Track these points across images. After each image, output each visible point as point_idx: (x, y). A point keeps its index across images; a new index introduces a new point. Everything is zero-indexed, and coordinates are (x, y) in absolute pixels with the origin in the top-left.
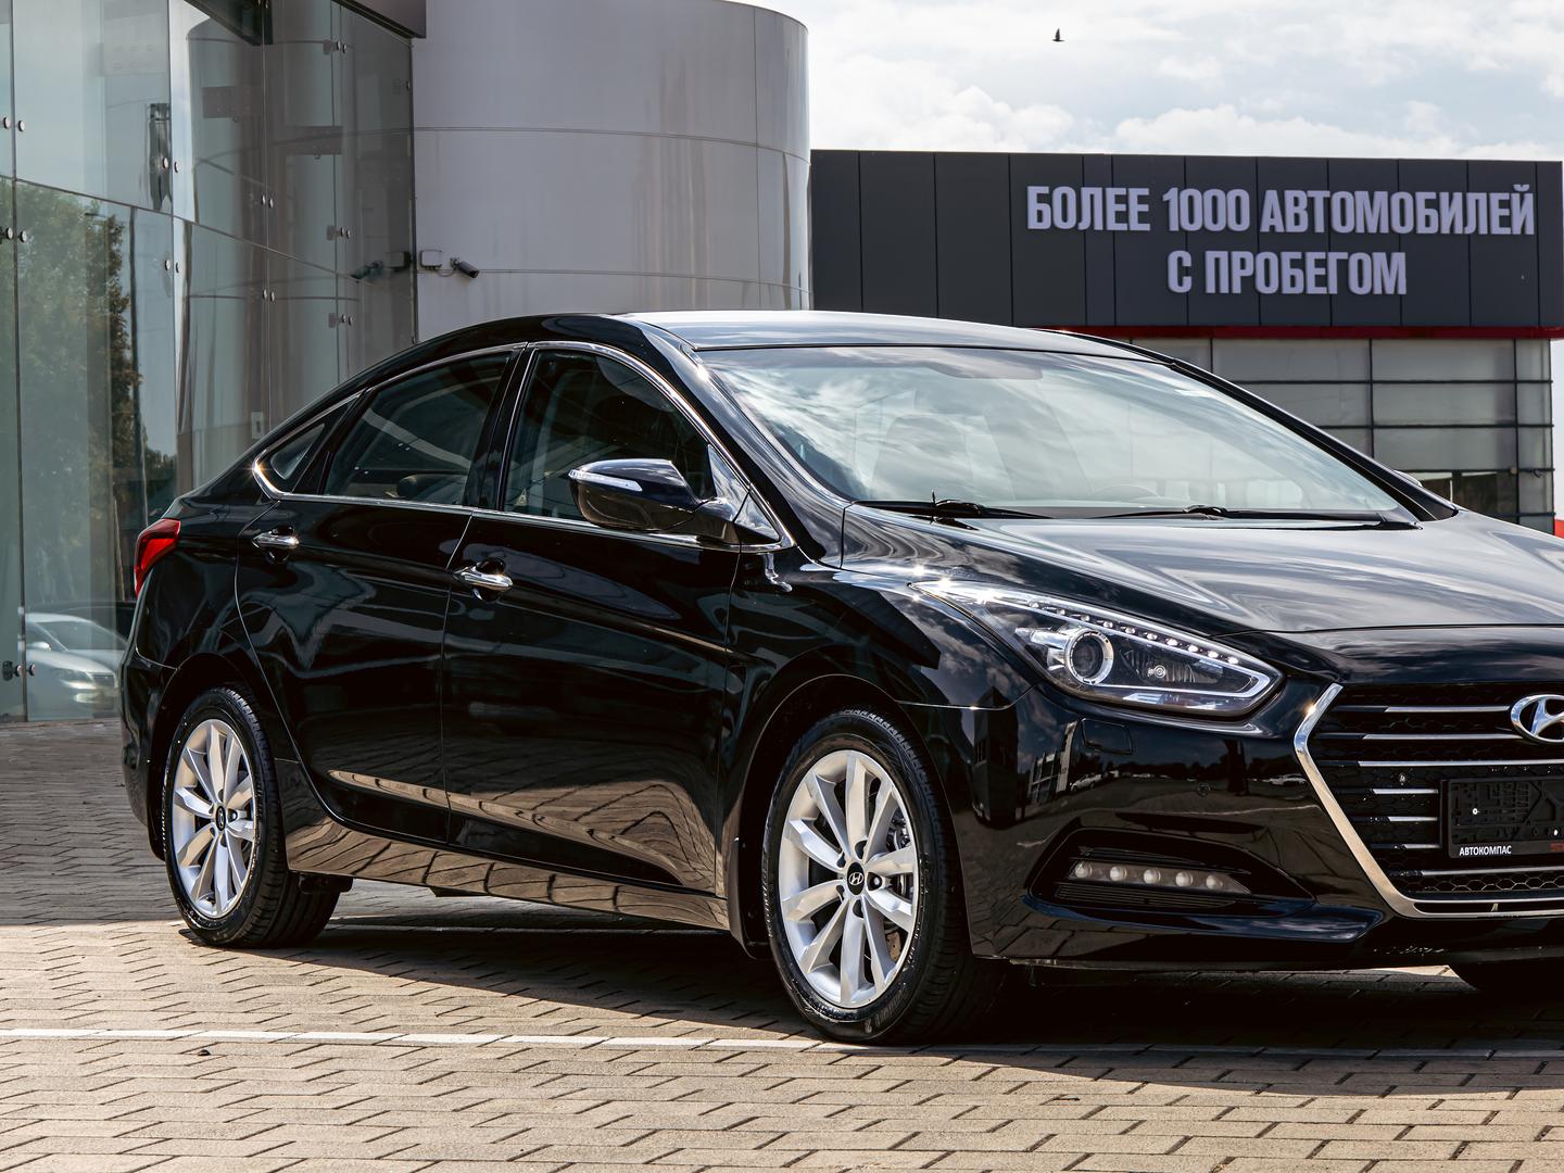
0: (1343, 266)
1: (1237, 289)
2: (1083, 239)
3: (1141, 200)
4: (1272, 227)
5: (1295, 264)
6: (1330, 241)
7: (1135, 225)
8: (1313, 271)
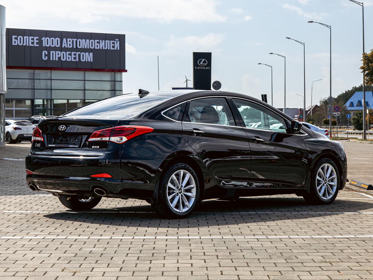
0: (79, 55)
1: (57, 59)
2: (24, 48)
3: (37, 39)
4: (65, 46)
5: (69, 54)
6: (77, 50)
7: (35, 45)
8: (73, 56)
